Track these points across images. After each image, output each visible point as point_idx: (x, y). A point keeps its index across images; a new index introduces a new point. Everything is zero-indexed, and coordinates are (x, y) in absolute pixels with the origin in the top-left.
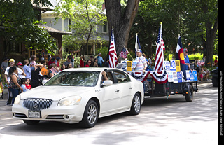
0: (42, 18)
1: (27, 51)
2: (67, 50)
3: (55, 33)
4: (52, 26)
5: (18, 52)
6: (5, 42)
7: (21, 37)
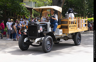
0: (24, 1)
1: (17, 16)
2: (34, 16)
3: (29, 8)
4: (28, 5)
5: (13, 16)
6: (7, 12)
7: (14, 9)
